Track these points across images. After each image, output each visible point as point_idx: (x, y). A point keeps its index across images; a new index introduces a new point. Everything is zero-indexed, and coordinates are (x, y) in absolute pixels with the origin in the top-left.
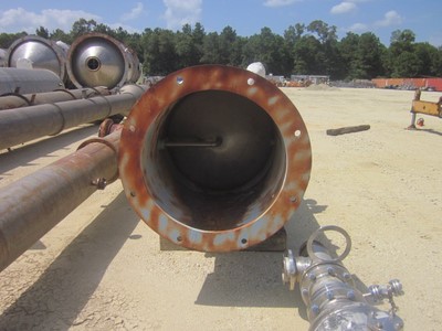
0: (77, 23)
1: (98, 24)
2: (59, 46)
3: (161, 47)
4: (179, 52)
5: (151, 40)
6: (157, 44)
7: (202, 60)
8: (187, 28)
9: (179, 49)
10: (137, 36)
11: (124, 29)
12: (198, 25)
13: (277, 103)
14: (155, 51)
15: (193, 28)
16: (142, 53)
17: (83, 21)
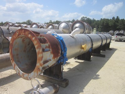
0: (82, 18)
1: (87, 18)
2: (70, 24)
3: (105, 24)
4: (110, 25)
5: (102, 22)
6: (103, 23)
7: (118, 27)
8: (113, 18)
9: (110, 24)
10: (98, 21)
11: (94, 19)
12: (118, 17)
13: (34, 39)
14: (103, 25)
15: (116, 18)
16: (99, 26)
17: (84, 17)
